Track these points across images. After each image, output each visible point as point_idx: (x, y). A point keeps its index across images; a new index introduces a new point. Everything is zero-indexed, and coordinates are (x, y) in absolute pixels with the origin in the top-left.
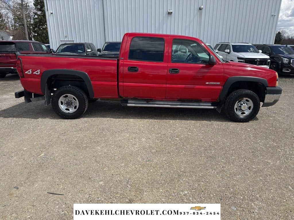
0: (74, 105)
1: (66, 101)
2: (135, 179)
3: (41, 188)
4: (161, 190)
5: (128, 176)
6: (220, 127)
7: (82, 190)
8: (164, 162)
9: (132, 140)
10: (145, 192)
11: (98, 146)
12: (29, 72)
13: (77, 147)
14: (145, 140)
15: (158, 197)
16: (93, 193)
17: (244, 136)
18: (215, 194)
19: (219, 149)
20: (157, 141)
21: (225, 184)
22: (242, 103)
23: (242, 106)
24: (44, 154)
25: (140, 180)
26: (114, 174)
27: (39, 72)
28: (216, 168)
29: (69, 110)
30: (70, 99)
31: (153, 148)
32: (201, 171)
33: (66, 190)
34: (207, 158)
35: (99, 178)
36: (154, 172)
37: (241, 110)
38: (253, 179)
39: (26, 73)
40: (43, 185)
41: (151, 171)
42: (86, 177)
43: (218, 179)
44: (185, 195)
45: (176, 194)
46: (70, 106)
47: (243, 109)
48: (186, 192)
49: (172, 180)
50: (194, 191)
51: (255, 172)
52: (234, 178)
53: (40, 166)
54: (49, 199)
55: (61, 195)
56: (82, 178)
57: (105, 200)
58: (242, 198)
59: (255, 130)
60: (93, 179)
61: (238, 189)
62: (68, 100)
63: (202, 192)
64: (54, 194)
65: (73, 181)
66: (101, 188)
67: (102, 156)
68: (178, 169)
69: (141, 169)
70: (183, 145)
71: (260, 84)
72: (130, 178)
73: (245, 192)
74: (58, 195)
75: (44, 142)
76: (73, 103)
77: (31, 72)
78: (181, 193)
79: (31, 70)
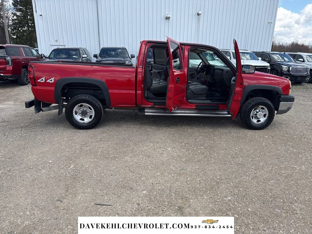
0: (89, 114)
1: (81, 111)
2: (176, 187)
3: (86, 200)
4: (206, 197)
5: (169, 185)
6: (238, 135)
7: (129, 200)
8: (198, 170)
9: (158, 149)
10: (191, 199)
11: (126, 156)
12: (42, 80)
13: (105, 158)
14: (171, 150)
15: (205, 204)
16: (140, 202)
17: (264, 143)
18: (256, 199)
19: (245, 156)
20: (183, 150)
21: (263, 189)
22: (258, 111)
23: (258, 114)
24: (73, 166)
25: (181, 188)
26: (154, 183)
27: (53, 80)
28: (249, 174)
29: (83, 120)
30: (85, 109)
31: (182, 157)
32: (236, 177)
33: (112, 200)
34: (237, 165)
35: (141, 188)
36: (192, 180)
37: (257, 118)
38: (286, 183)
39: (39, 81)
40: (86, 197)
41: (189, 179)
42: (126, 187)
43: (255, 184)
44: (229, 200)
45: (221, 200)
46: (85, 116)
47: (259, 117)
48: (230, 198)
49: (212, 187)
50: (236, 196)
51: (286, 177)
52: (269, 184)
53: (74, 178)
54: (99, 210)
55: (110, 205)
56: (123, 188)
57: (156, 209)
58: (282, 201)
59: (272, 137)
60: (135, 189)
61: (276, 193)
62: (83, 109)
63: (244, 197)
64: (102, 205)
65: (115, 191)
66: (147, 197)
67: (134, 166)
68: (214, 177)
69: (178, 177)
70: (210, 154)
71: (275, 92)
72: (171, 187)
73: (283, 196)
74: (107, 206)
75: (67, 154)
76: (88, 112)
77: (44, 80)
78: (225, 199)
79: (44, 78)
